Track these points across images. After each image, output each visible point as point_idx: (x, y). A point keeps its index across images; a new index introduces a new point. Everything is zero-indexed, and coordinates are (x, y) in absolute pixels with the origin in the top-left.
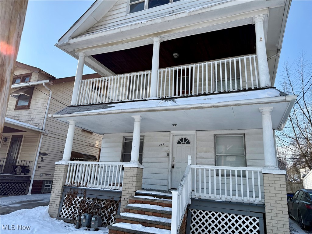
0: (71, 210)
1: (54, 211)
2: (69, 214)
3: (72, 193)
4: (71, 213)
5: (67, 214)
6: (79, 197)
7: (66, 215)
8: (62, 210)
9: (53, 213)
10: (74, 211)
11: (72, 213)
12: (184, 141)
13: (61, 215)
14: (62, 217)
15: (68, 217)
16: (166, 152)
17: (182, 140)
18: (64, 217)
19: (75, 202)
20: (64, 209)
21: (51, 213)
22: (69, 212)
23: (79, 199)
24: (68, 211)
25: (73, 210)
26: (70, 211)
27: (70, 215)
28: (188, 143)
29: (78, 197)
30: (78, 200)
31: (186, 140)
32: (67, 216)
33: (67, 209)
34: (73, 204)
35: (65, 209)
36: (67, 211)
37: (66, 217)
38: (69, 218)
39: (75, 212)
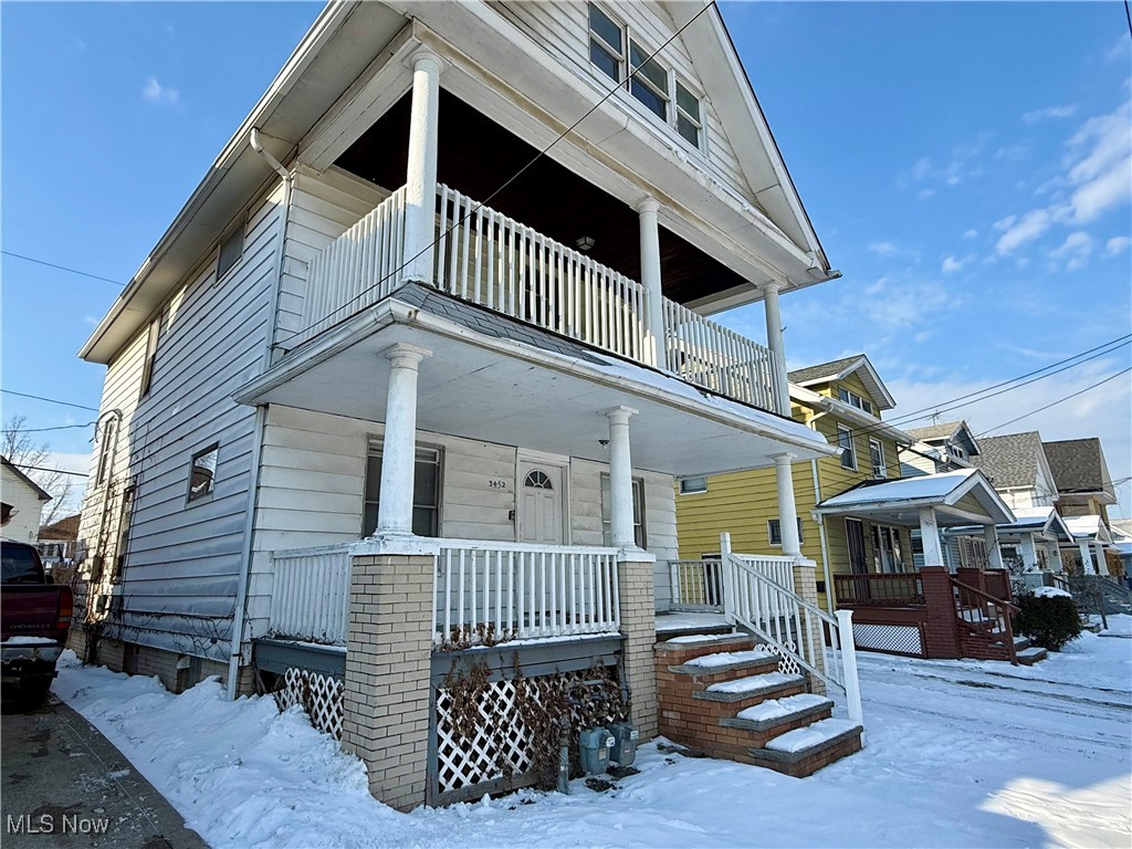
0: (482, 743)
1: (403, 781)
2: (479, 761)
3: (467, 675)
4: (483, 755)
5: (471, 764)
6: (498, 685)
7: (466, 770)
8: (443, 757)
9: (400, 792)
10: (493, 745)
11: (490, 753)
12: (538, 479)
13: (443, 780)
14: (449, 787)
15: (475, 779)
16: (506, 507)
17: (534, 475)
18: (458, 783)
19: (488, 709)
20: (448, 751)
21: (390, 795)
22: (475, 756)
23: (498, 690)
24: (469, 753)
25: (491, 742)
26: (478, 749)
27: (483, 765)
28: (549, 486)
29: (494, 686)
30: (495, 696)
31: (543, 477)
32: (471, 774)
33: (465, 747)
34: (481, 721)
35: (457, 751)
36: (466, 757)
37: (466, 781)
38: (484, 777)
39: (502, 746)
